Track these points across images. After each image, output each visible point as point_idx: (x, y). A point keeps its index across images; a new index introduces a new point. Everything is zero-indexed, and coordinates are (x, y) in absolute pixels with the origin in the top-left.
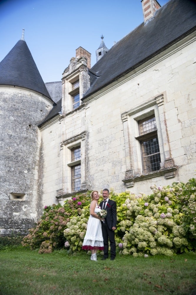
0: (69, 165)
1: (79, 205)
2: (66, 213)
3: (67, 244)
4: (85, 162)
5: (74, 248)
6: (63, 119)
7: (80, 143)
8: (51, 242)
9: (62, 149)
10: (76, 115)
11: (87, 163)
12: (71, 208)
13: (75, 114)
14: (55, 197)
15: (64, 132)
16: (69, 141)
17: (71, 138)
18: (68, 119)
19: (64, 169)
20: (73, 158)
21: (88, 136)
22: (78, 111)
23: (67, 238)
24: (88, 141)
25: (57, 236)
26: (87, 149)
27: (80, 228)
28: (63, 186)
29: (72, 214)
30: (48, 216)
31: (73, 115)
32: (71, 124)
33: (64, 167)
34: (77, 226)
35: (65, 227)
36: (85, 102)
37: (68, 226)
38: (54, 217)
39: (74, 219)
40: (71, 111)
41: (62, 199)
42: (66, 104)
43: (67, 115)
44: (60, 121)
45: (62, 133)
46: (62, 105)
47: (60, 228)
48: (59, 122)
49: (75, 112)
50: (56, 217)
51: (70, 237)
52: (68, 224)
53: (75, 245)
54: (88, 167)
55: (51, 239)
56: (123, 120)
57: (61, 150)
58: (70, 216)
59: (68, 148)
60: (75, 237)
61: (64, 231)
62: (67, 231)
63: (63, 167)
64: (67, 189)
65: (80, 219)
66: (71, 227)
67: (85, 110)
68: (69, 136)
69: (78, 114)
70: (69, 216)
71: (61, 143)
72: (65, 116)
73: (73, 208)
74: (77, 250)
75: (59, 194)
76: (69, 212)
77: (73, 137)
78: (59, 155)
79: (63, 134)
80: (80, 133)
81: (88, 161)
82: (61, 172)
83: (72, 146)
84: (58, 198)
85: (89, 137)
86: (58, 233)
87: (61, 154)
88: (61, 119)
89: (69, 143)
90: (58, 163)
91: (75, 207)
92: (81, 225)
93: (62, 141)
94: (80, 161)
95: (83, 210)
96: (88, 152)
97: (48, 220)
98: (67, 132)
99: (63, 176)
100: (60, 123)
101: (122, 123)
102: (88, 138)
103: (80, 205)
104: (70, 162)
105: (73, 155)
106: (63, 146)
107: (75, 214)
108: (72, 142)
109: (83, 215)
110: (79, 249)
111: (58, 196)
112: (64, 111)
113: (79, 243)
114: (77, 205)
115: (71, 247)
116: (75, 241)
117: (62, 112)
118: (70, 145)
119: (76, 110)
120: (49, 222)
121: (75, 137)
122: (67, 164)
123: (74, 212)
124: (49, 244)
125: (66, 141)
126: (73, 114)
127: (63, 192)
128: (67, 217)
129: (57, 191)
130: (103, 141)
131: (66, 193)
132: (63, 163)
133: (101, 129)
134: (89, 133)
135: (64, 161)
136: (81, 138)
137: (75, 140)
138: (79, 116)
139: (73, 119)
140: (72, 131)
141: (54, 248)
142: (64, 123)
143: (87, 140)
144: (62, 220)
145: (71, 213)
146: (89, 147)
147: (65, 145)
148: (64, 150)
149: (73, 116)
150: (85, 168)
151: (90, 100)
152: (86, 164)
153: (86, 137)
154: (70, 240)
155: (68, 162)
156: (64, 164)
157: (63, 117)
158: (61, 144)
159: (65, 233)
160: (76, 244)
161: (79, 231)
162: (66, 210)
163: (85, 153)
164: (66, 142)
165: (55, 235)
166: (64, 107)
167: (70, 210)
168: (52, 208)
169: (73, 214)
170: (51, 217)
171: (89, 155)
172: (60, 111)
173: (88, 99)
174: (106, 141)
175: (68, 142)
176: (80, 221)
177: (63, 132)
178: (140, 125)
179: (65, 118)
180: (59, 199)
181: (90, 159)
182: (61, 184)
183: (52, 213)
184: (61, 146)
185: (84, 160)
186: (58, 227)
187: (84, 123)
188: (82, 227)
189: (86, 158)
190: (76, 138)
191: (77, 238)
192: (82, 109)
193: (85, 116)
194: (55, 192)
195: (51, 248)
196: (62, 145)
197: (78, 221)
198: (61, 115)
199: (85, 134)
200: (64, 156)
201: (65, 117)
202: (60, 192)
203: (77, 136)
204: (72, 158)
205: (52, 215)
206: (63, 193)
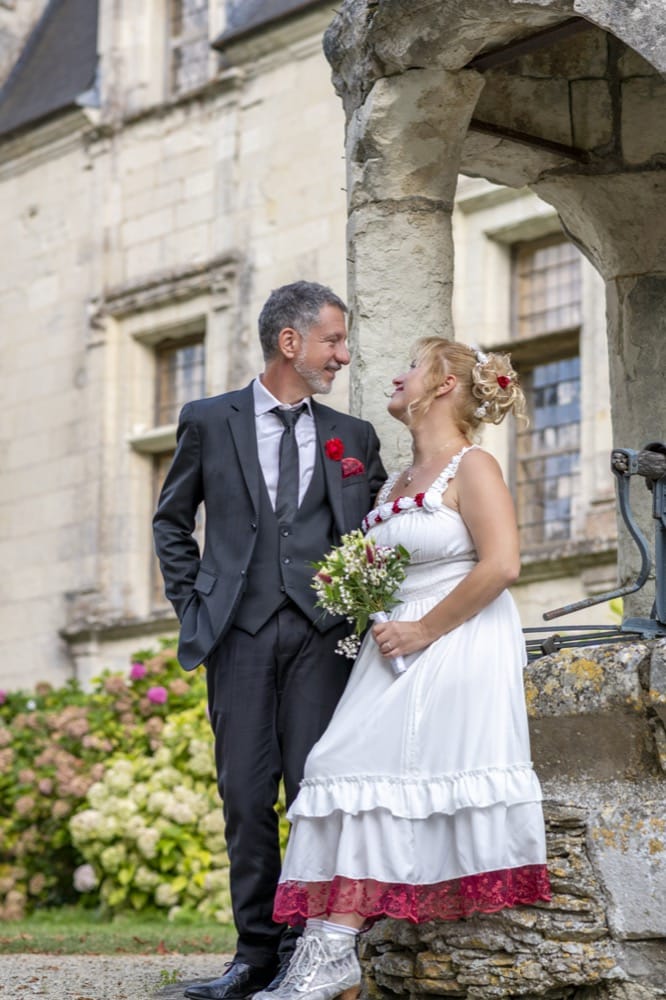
0: (139, 448)
1: (155, 702)
2: (95, 740)
3: (85, 877)
5: (115, 897)
6: (106, 144)
7: (202, 320)
8: (19, 871)
9: (101, 344)
10: (189, 133)
12: (118, 716)
13: (178, 128)
14: (55, 635)
15: (113, 235)
16: (141, 299)
17: (153, 285)
18: (137, 149)
19: (111, 471)
20: (164, 403)
21: (247, 288)
22: (196, 111)
23: (88, 853)
24: (244, 318)
25: (48, 845)
26: (238, 372)
27: (143, 810)
28: (99, 569)
29: (120, 745)
30: (9, 745)
31: (169, 132)
32: (157, 186)
33: (110, 456)
34: (129, 805)
35: (79, 802)
36: (239, 63)
37: (94, 802)
38: (38, 752)
39: (121, 770)
40: (154, 96)
41: (93, 647)
42: (126, 40)
43: (133, 120)
44: (86, 150)
45: (98, 238)
46: (104, 46)
47: (60, 808)
48: (78, 158)
49: (178, 116)
50: (48, 754)
51: (97, 847)
52: (96, 791)
53: (118, 885)
55: (19, 862)
57: (91, 347)
58: (110, 754)
59: (140, 338)
60: (121, 849)
61: (74, 822)
62: (84, 824)
63: (101, 457)
64: (126, 591)
65: (148, 772)
66: (105, 807)
67: (234, 114)
68: (140, 266)
69: (196, 127)
70: (103, 755)
71: (94, 301)
72: (118, 125)
73: (128, 717)
74: (127, 904)
75: (78, 615)
76: (110, 736)
77: (165, 281)
78: (79, 377)
79: (107, 246)
80: (202, 258)
82: (94, 487)
83: (158, 331)
84: (72, 641)
85: (253, 297)
86: (53, 834)
87: (92, 374)
88: (94, 141)
89: (139, 311)
90: (73, 425)
91: (137, 713)
92: (148, 796)
93: (98, 291)
95: (169, 730)
97: (9, 769)
98: (131, 233)
99: (101, 509)
100: (89, 168)
102: (245, 301)
103: (160, 704)
104: (142, 428)
105: (165, 387)
106: (108, 322)
107: (133, 746)
108: (156, 306)
109: (164, 755)
110: (138, 902)
111: (73, 630)
112: (113, 90)
113: (135, 873)
114: (145, 703)
115: (105, 891)
116: (120, 867)
117: (104, 96)
118: (149, 322)
119: (185, 103)
120: (11, 779)
121: (175, 279)
122: (129, 437)
123: (130, 736)
124: (8, 882)
125: (124, 294)
126: (170, 122)
127: (103, 606)
128: (96, 760)
129: (70, 596)
131: (117, 615)
132: (102, 428)
133: (315, 263)
134: (252, 269)
135: (110, 424)
136: (208, 291)
137: (177, 300)
138: (197, 149)
139: (166, 159)
140: (162, 238)
141: (32, 902)
142: (114, 169)
143: (239, 316)
144: (71, 773)
145: (119, 740)
146: (252, 356)
147: (120, 318)
148: (111, 353)
149: (169, 140)
151: (264, 54)
153: (235, 292)
154: (97, 860)
155: (131, 430)
156: (110, 437)
157: (103, 133)
158: (92, 310)
159: (79, 829)
160: (124, 877)
161: (138, 826)
162: (94, 725)
164: (123, 302)
165: (38, 842)
166: (117, 63)
167: (112, 725)
168: (31, 705)
169: (124, 743)
170: (22, 753)
172: (90, 82)
173: (255, 51)
175: (133, 302)
176: (146, 779)
177: (107, 230)
178: (520, 270)
179: (119, 142)
180: (78, 648)
182: (90, 561)
183: (27, 733)
184: (95, 325)
186: (53, 805)
187: (227, 200)
188: (150, 809)
190: (179, 286)
191: (129, 851)
192: (221, 102)
193: (236, 157)
194: (57, 602)
195: (19, 902)
196: (99, 315)
197: (140, 779)
198: (95, 116)
199: (230, 276)
200: (111, 391)
201: (121, 131)
202: (84, 608)
203: (188, 276)
204: (158, 398)
205: (30, 740)
206: (104, 612)
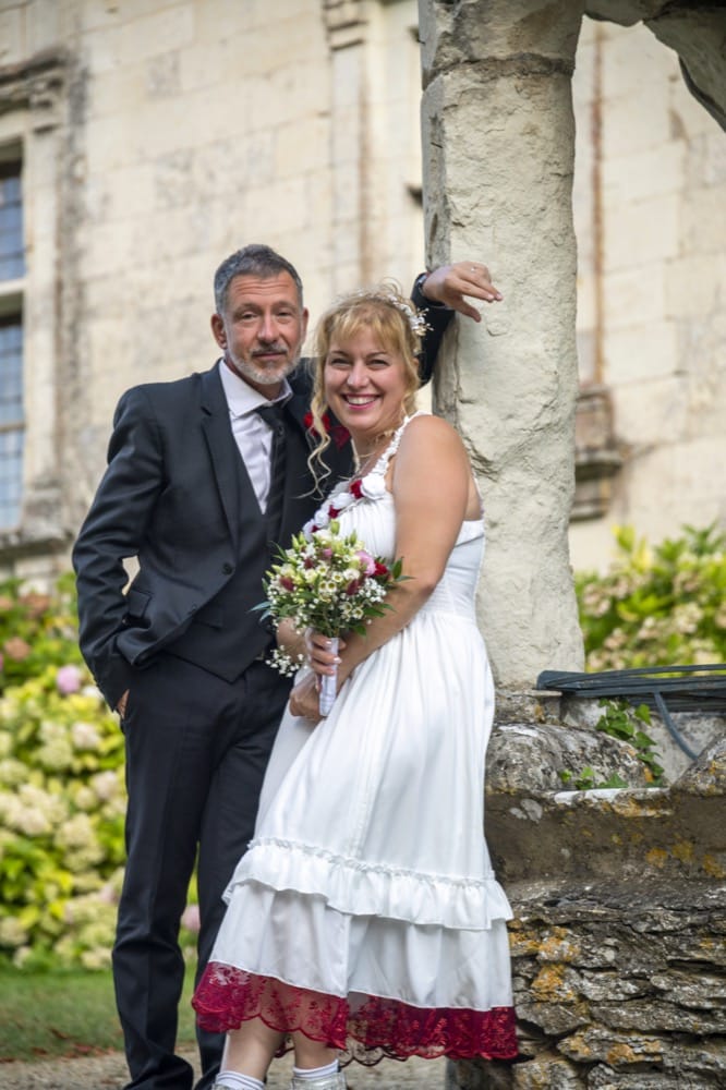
4: (50, 319)
7: (17, 144)
11: (73, 328)
21: (79, 102)
24: (79, 144)
26: (71, 218)
54: (74, 364)
56: (332, 29)
81: (81, 314)
85: (88, 114)
94: (18, 298)
96: (82, 237)
101: (325, 51)
102: (78, 117)
130: (187, 168)
134: (86, 75)
136: (24, 104)
143: (70, 140)
146: (90, 197)
150: (59, 370)
152: (66, 335)
153: (63, 108)
163: (59, 244)
171: (87, 269)
174: (211, 176)
181: (94, 296)
185: (50, 304)
189: (59, 286)
199: (55, 84)
